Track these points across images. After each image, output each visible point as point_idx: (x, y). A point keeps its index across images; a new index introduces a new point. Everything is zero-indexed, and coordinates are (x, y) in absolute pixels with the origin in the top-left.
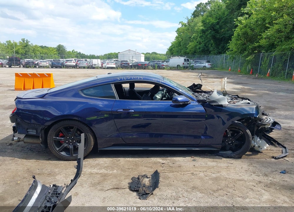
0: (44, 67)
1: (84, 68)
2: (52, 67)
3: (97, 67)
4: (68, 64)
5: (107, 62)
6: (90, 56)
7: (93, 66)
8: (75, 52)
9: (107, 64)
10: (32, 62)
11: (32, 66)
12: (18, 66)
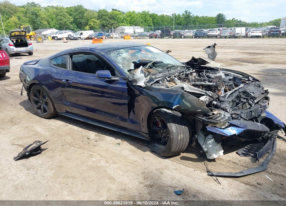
0: (187, 37)
1: (226, 37)
2: (196, 37)
3: (240, 36)
4: (211, 33)
5: (252, 30)
6: (252, 24)
7: (236, 35)
8: (235, 20)
9: (252, 32)
10: (178, 33)
11: (178, 36)
12: (168, 37)
